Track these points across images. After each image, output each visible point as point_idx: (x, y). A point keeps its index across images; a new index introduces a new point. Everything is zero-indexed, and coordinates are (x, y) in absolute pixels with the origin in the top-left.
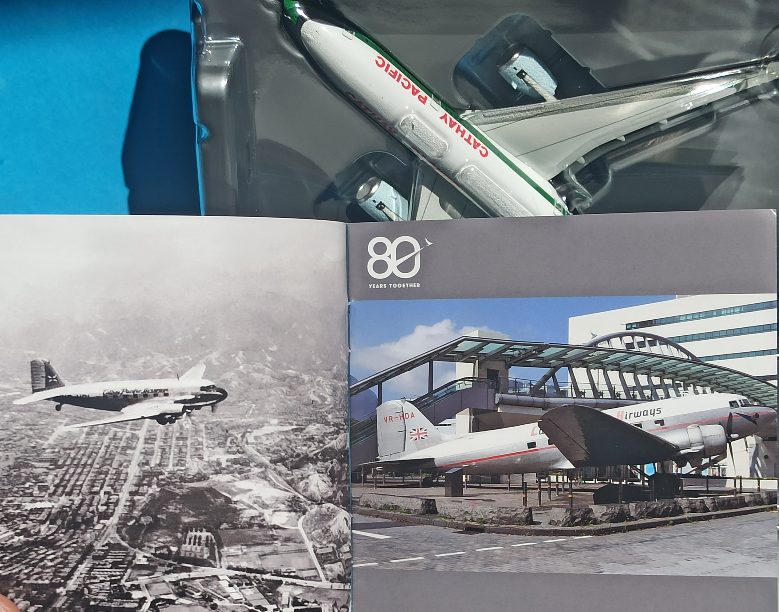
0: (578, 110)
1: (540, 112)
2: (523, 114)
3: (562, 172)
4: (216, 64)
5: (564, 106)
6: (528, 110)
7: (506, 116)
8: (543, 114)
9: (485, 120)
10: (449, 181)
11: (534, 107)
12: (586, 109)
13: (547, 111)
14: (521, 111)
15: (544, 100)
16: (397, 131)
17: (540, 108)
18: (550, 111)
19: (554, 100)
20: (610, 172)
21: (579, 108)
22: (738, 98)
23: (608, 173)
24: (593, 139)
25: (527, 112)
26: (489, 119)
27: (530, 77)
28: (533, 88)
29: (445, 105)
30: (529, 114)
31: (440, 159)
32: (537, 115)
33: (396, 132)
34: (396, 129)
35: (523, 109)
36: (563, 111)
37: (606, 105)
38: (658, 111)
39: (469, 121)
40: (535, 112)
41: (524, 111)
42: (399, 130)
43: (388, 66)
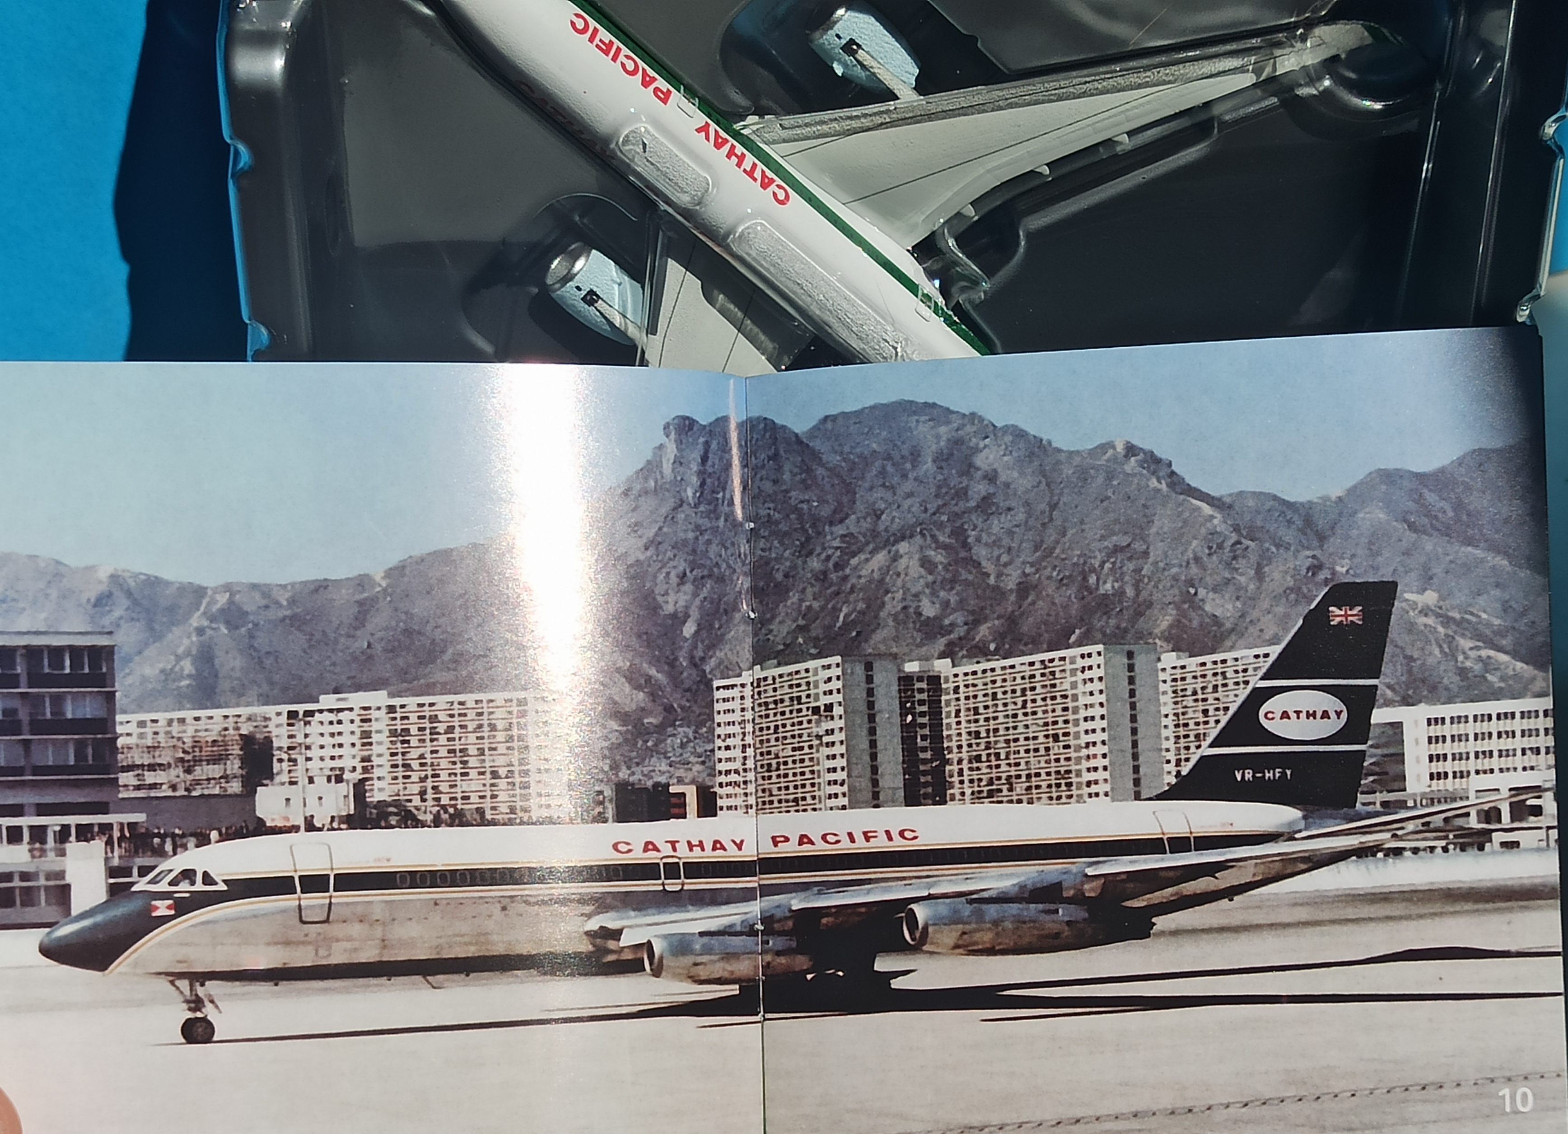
0: (960, 115)
1: (888, 120)
2: (855, 124)
3: (933, 233)
4: (264, 28)
5: (933, 108)
6: (865, 116)
7: (824, 127)
8: (893, 124)
9: (785, 134)
10: (717, 249)
11: (875, 110)
12: (973, 114)
13: (899, 116)
14: (850, 118)
15: (895, 98)
16: (616, 154)
17: (888, 112)
18: (906, 119)
19: (914, 96)
20: (1021, 233)
21: (961, 111)
22: (1259, 92)
23: (1019, 236)
24: (989, 171)
25: (863, 120)
26: (791, 132)
27: (868, 53)
28: (874, 74)
29: (707, 107)
30: (866, 123)
31: (698, 207)
32: (882, 124)
33: (613, 156)
34: (613, 151)
35: (855, 114)
36: (930, 117)
37: (1011, 106)
38: (1110, 117)
39: (753, 137)
40: (878, 120)
41: (857, 117)
42: (619, 153)
43: (596, 31)
